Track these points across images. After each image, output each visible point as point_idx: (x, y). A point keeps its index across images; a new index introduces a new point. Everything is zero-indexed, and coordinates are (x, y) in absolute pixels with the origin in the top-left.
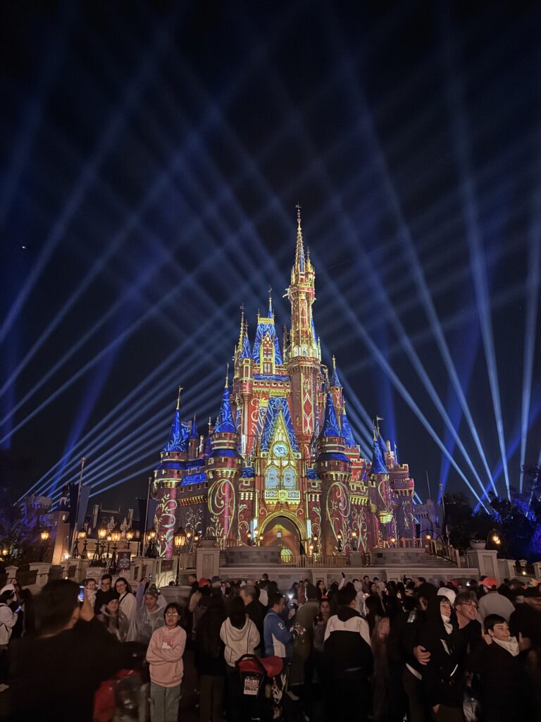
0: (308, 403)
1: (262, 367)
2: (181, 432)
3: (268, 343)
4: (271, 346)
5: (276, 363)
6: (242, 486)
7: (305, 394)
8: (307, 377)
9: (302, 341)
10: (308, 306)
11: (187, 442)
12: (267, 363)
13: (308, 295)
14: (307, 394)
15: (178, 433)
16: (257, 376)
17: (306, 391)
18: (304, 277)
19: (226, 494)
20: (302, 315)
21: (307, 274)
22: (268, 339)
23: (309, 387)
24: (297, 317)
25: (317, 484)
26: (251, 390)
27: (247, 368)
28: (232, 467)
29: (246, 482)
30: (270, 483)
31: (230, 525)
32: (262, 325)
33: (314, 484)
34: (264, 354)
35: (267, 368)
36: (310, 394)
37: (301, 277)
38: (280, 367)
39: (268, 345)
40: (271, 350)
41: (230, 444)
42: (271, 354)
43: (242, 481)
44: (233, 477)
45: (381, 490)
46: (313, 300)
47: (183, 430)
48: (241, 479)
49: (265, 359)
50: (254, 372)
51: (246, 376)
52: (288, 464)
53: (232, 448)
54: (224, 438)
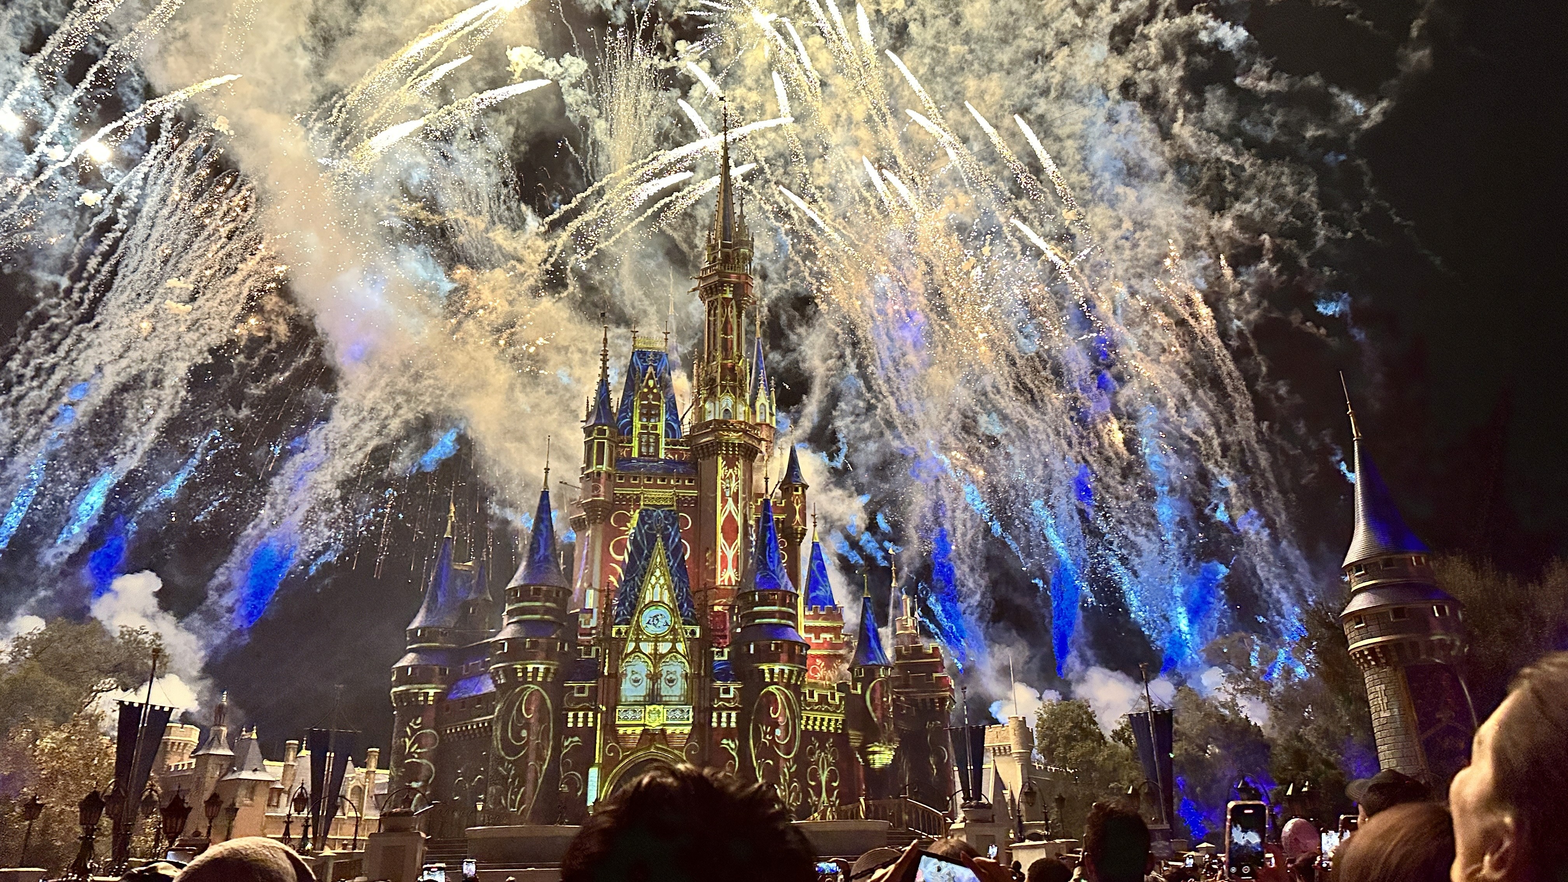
0: (730, 519)
1: (635, 443)
2: (454, 586)
3: (650, 390)
4: (657, 398)
5: (667, 436)
6: (572, 698)
7: (724, 501)
8: (730, 464)
9: (723, 388)
11: (466, 605)
12: (648, 434)
13: (738, 289)
14: (730, 500)
16: (623, 463)
17: (728, 494)
18: (730, 251)
19: (532, 717)
20: (726, 332)
21: (737, 244)
22: (651, 383)
23: (733, 484)
24: (713, 337)
25: (732, 690)
26: (612, 496)
29: (581, 690)
30: (629, 691)
31: (540, 781)
33: (727, 691)
34: (641, 414)
35: (648, 446)
36: (736, 502)
37: (724, 250)
38: (675, 444)
39: (651, 396)
40: (658, 407)
41: (548, 611)
42: (658, 415)
43: (572, 688)
44: (549, 680)
45: (872, 699)
46: (747, 303)
47: (458, 581)
48: (569, 683)
49: (644, 427)
50: (618, 453)
51: (600, 462)
52: (672, 651)
53: (550, 619)
54: (535, 598)
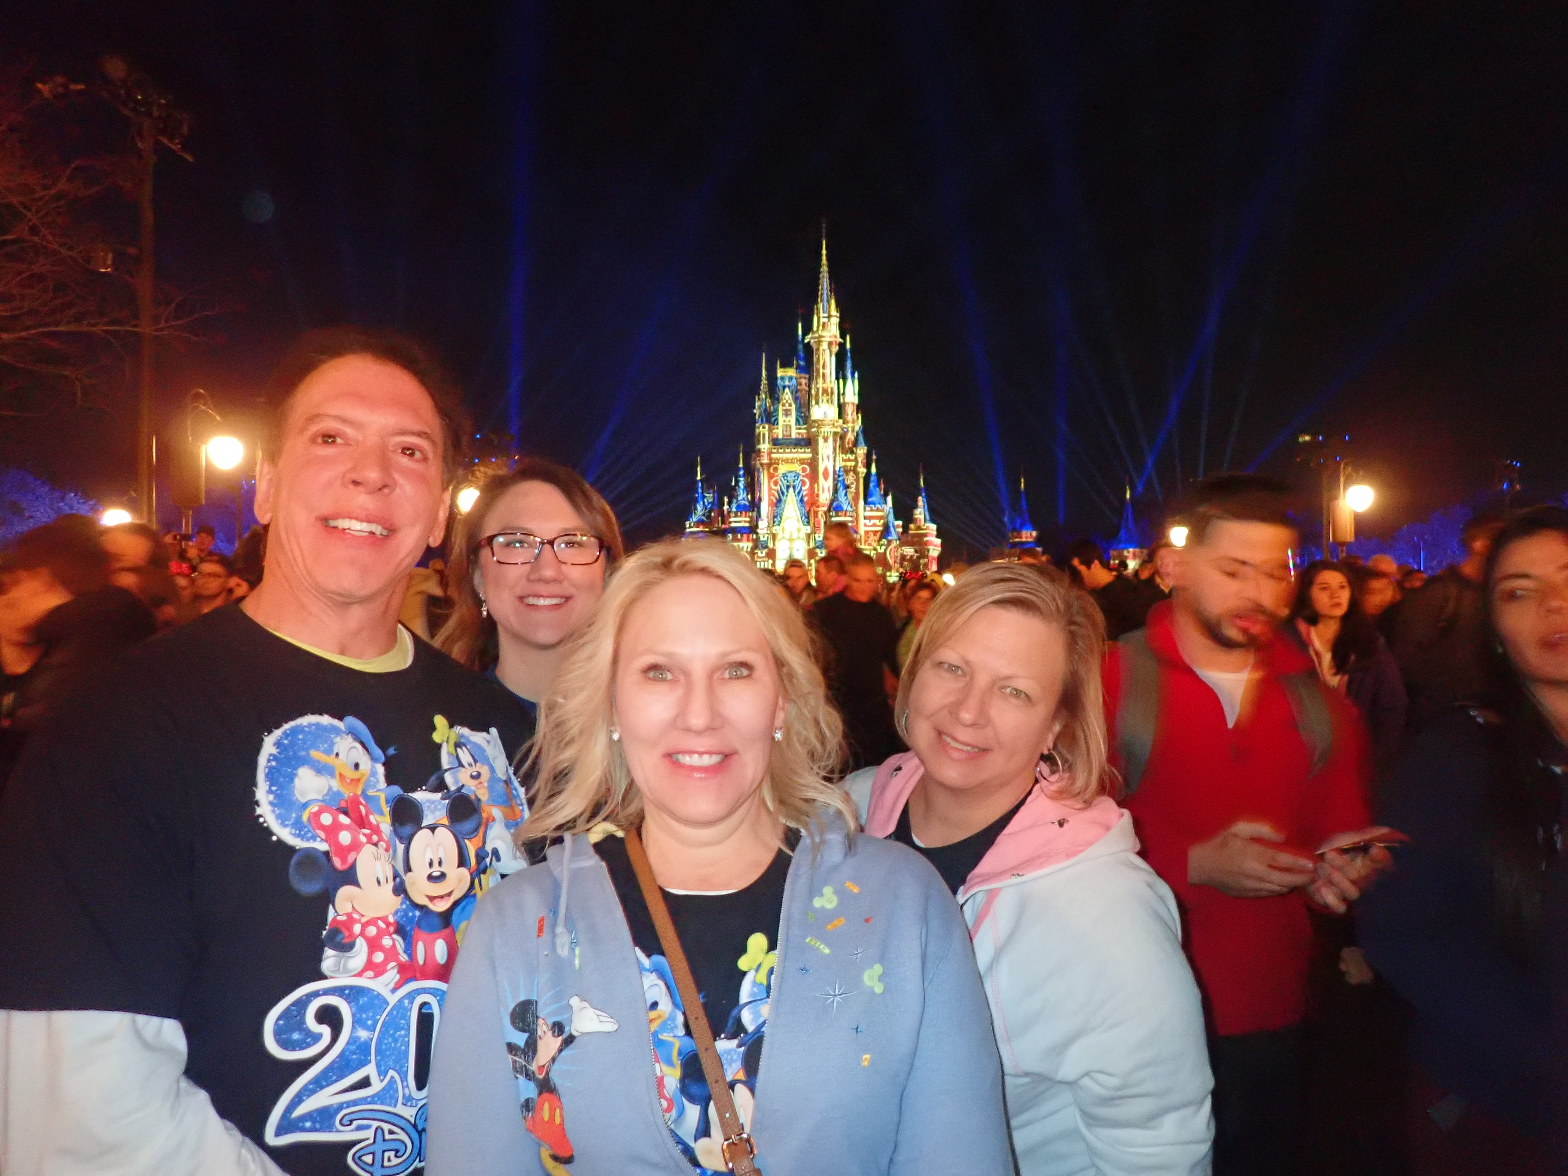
0: (826, 469)
1: (780, 431)
2: (704, 503)
3: (787, 401)
4: (790, 405)
5: (796, 425)
6: (758, 557)
7: (823, 460)
8: (826, 442)
9: (822, 401)
10: (831, 355)
11: (710, 512)
12: (787, 426)
13: (830, 344)
14: (826, 459)
15: (701, 503)
16: (775, 442)
17: (825, 456)
18: (827, 320)
20: (824, 367)
21: (829, 317)
22: (787, 398)
24: (818, 370)
26: (771, 459)
27: (764, 435)
28: (748, 540)
29: (762, 553)
32: (782, 378)
34: (783, 414)
35: (787, 431)
37: (823, 320)
38: (800, 429)
39: (787, 405)
40: (790, 410)
41: (745, 522)
42: (790, 414)
43: (757, 553)
44: (749, 550)
45: (890, 554)
46: (835, 349)
47: (706, 500)
48: (756, 551)
49: (784, 421)
50: (772, 436)
51: (764, 442)
52: (799, 538)
53: (747, 525)
54: (741, 516)
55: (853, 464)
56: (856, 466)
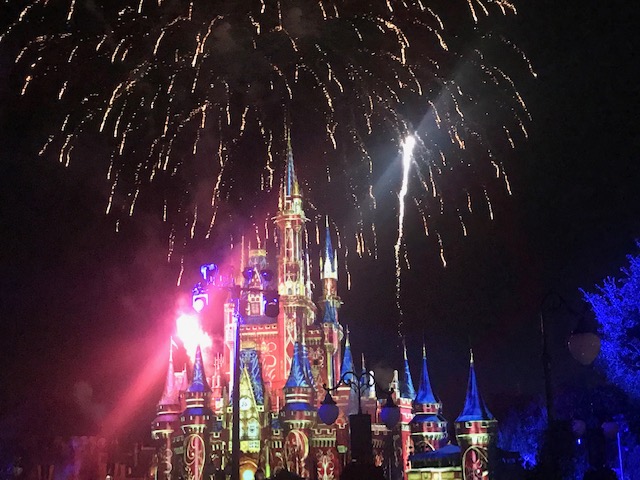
0: (290, 344)
2: (175, 384)
3: (255, 280)
4: (258, 284)
6: (214, 439)
7: (287, 336)
8: (290, 317)
10: (295, 235)
11: (179, 393)
12: (255, 303)
13: (295, 223)
17: (289, 333)
18: (290, 201)
19: (196, 447)
20: (288, 247)
21: (293, 198)
22: (256, 277)
23: (292, 327)
24: (282, 250)
28: (200, 423)
29: (217, 435)
31: (201, 473)
32: (253, 258)
33: (277, 432)
35: (255, 309)
36: (293, 335)
37: (286, 201)
39: (255, 283)
40: (258, 289)
41: (199, 402)
43: (213, 434)
44: (202, 432)
46: (299, 228)
52: (252, 417)
53: (201, 406)
54: (194, 397)
55: (319, 338)
56: (323, 340)
